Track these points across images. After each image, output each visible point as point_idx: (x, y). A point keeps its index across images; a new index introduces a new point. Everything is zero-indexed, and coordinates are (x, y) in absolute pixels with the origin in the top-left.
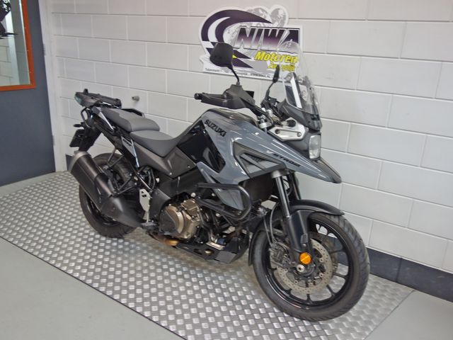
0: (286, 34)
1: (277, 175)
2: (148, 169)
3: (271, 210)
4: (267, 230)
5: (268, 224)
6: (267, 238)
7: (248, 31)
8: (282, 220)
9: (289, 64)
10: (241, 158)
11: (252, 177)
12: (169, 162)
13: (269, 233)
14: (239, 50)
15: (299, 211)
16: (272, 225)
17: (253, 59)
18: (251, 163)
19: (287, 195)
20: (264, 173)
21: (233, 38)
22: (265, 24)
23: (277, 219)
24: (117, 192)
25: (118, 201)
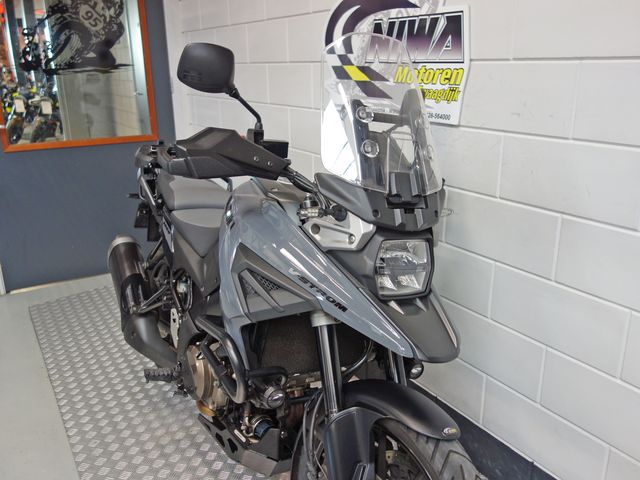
0: (442, 24)
7: (385, 27)
9: (446, 87)
11: (255, 321)
12: (205, 266)
14: (373, 67)
15: (355, 408)
17: (391, 83)
18: (255, 292)
21: (364, 45)
22: (409, 10)
24: (137, 309)
25: (142, 324)
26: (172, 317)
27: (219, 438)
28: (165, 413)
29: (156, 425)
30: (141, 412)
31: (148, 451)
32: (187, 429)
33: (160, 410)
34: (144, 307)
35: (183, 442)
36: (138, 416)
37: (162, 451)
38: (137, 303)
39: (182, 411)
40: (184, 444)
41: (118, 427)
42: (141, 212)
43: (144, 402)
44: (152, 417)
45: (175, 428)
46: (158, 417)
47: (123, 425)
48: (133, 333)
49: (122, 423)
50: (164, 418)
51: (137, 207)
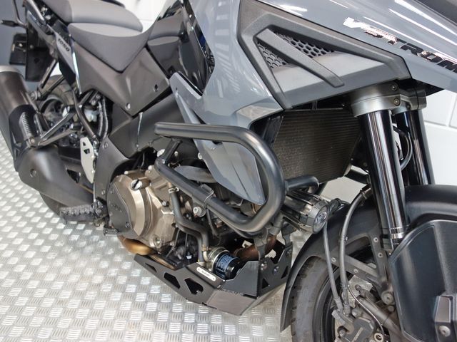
1: (372, 105)
2: (98, 97)
3: (347, 206)
4: (331, 260)
5: (335, 244)
6: (327, 278)
8: (375, 240)
10: (259, 42)
11: (289, 106)
12: (128, 81)
13: (335, 268)
15: (434, 222)
16: (346, 247)
18: (289, 61)
19: (400, 168)
20: (330, 92)
23: (362, 235)
24: (37, 142)
25: (42, 160)
26: (83, 148)
27: (171, 280)
28: (74, 257)
29: (67, 270)
30: (44, 259)
31: (66, 302)
32: (104, 271)
33: (67, 254)
34: (44, 139)
35: (104, 286)
36: (42, 263)
37: (82, 299)
38: (35, 135)
39: (92, 253)
40: (107, 288)
41: (22, 278)
42: (17, 45)
43: (47, 248)
44: (59, 262)
45: (90, 272)
46: (68, 263)
47: (28, 275)
48: (32, 170)
49: (25, 273)
50: (74, 262)
51: (11, 39)
